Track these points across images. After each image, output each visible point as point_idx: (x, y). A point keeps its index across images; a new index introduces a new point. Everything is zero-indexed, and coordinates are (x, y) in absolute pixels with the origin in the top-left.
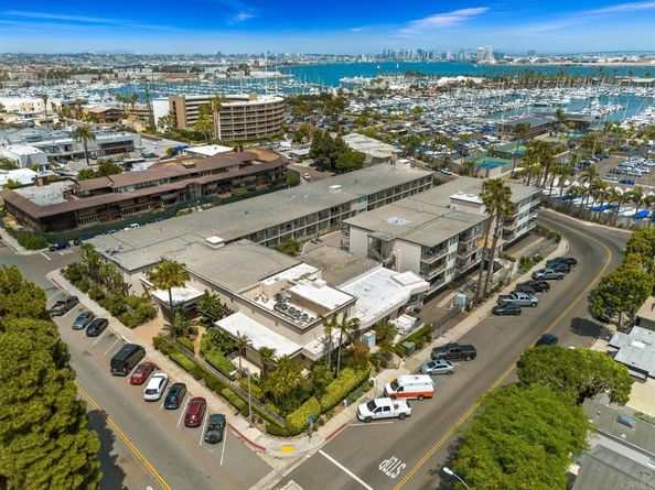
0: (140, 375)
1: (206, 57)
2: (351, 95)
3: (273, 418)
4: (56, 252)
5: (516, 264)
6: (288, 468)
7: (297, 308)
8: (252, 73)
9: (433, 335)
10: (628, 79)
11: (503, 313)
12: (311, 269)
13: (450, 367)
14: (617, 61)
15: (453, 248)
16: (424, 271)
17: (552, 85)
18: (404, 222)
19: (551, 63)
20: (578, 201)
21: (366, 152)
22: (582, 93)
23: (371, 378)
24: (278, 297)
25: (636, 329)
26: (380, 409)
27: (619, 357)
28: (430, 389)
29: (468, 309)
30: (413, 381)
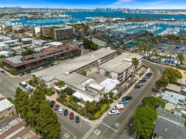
0: (56, 108)
1: (44, 9)
2: (89, 24)
3: (90, 116)
4: (22, 76)
5: (139, 75)
6: (95, 127)
7: (91, 90)
8: (59, 15)
9: (122, 94)
10: (162, 19)
11: (137, 88)
12: (93, 80)
13: (127, 102)
14: (159, 13)
15: (125, 73)
16: (118, 79)
17: (143, 21)
18: (113, 67)
19: (142, 13)
20: (152, 58)
21: (98, 44)
22: (151, 23)
23: (109, 106)
24: (86, 87)
25: (166, 91)
26: (113, 113)
27: (162, 98)
28: (123, 107)
29: (129, 87)
30: (120, 106)
